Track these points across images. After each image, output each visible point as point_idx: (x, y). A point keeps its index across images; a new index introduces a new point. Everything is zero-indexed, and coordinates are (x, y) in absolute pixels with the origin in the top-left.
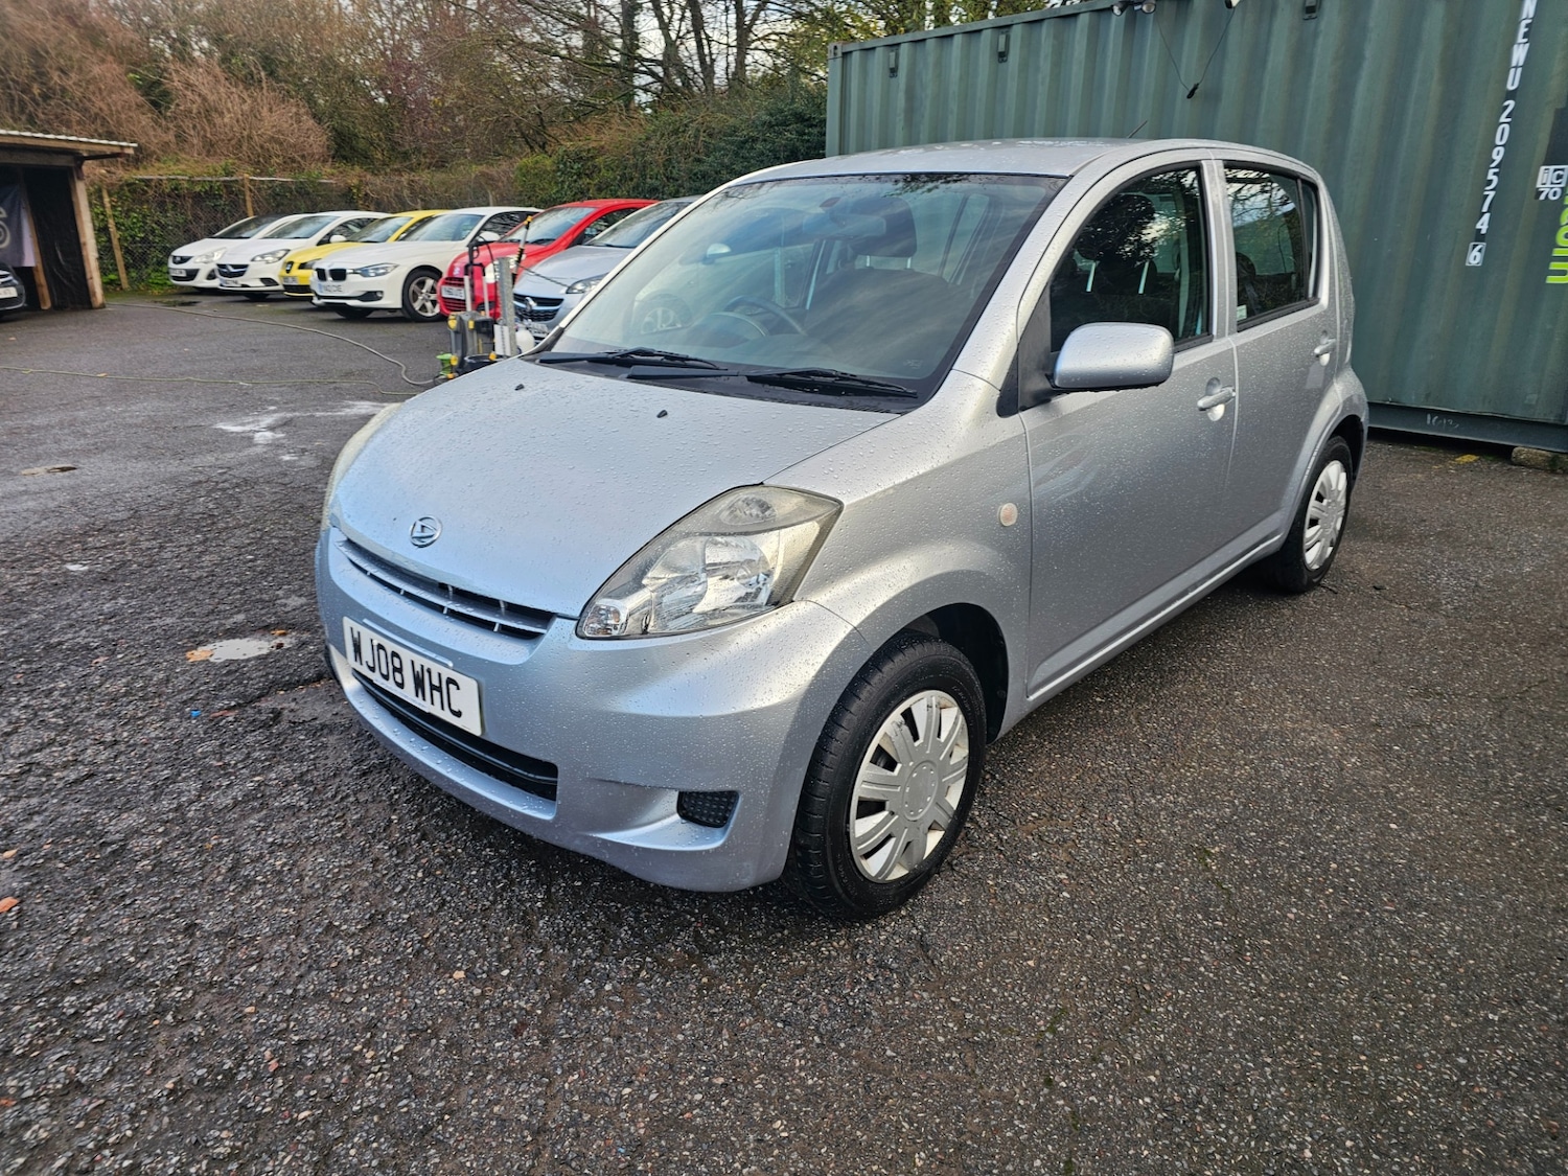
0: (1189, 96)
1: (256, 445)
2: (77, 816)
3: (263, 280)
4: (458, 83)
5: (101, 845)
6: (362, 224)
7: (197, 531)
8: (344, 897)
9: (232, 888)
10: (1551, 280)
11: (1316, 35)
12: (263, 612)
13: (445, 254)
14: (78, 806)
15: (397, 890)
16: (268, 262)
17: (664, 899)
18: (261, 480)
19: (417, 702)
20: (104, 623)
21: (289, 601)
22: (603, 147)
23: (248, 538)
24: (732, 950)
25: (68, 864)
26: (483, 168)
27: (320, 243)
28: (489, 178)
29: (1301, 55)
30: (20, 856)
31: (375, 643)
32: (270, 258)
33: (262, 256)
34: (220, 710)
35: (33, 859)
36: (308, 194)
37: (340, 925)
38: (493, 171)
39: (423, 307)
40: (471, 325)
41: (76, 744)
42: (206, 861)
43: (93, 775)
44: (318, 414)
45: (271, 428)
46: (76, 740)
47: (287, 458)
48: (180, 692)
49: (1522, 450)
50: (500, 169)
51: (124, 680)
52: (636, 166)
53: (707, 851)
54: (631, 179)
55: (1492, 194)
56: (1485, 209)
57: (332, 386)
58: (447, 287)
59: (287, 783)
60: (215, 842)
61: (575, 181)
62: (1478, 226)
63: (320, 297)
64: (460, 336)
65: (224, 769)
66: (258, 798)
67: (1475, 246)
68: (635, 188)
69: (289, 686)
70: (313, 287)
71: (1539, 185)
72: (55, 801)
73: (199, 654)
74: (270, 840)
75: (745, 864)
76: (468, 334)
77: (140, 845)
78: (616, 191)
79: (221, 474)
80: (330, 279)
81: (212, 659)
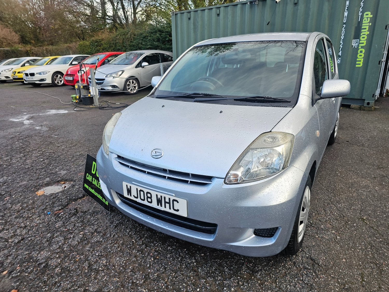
0: (267, 25)
1: (25, 125)
2: (25, 255)
3: (5, 77)
4: (59, 22)
5: (38, 264)
6: (34, 61)
7: (21, 153)
8: (131, 271)
9: (93, 274)
10: (357, 66)
11: (297, 10)
12: (54, 177)
13: (64, 68)
14: (22, 251)
15: (148, 266)
16: (6, 72)
17: (231, 256)
18: (33, 135)
19: (159, 207)
20: (3, 186)
21: (61, 172)
22: (103, 39)
23: (38, 154)
24: (261, 270)
25: (29, 273)
26: (68, 45)
27: (22, 66)
28: (70, 48)
29: (295, 14)
30: (10, 273)
31: (139, 189)
32: (7, 71)
33: (5, 70)
34: (56, 211)
35: (15, 274)
36: (15, 53)
37: (136, 282)
38: (71, 45)
39: (58, 83)
40: (82, 87)
41: (12, 229)
42: (79, 265)
43: (23, 239)
44: (41, 114)
45: (28, 119)
46: (11, 227)
47: (37, 128)
48: (40, 206)
49: (353, 105)
50: (73, 45)
51: (19, 205)
52: (113, 44)
53: (269, 246)
54: (112, 47)
55: (342, 46)
56: (340, 50)
57: (41, 106)
58: (67, 77)
59: (92, 233)
60: (79, 258)
61: (96, 48)
62: (339, 54)
63: (26, 81)
64: (79, 90)
65: (68, 231)
66: (84, 239)
67: (338, 59)
68: (114, 49)
69: (75, 200)
70: (24, 78)
71: (352, 44)
72: (14, 251)
73: (40, 192)
74: (97, 254)
75: (279, 247)
76: (81, 90)
77: (53, 263)
78: (108, 50)
79: (19, 134)
80: (29, 76)
81: (45, 194)
